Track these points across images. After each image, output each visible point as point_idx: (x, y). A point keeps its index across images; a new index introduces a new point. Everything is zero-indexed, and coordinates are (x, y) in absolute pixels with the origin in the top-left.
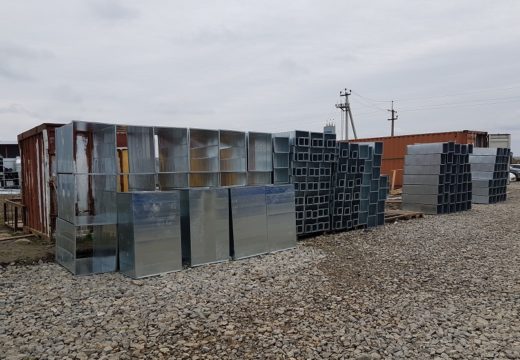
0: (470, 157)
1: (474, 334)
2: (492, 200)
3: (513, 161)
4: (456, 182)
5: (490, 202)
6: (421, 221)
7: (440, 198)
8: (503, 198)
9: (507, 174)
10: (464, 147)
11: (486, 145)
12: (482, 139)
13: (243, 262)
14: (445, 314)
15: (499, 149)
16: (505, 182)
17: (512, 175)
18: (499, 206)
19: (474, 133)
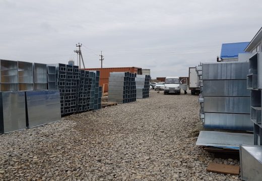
0: (136, 79)
1: (139, 146)
2: (144, 97)
3: (151, 81)
4: (130, 89)
5: (143, 98)
6: (117, 106)
7: (124, 96)
8: (148, 96)
9: (149, 86)
10: (133, 74)
11: (141, 74)
12: (140, 71)
13: (34, 129)
14: (128, 140)
15: (146, 76)
16: (148, 89)
17: (151, 87)
18: (147, 99)
19: (137, 68)
